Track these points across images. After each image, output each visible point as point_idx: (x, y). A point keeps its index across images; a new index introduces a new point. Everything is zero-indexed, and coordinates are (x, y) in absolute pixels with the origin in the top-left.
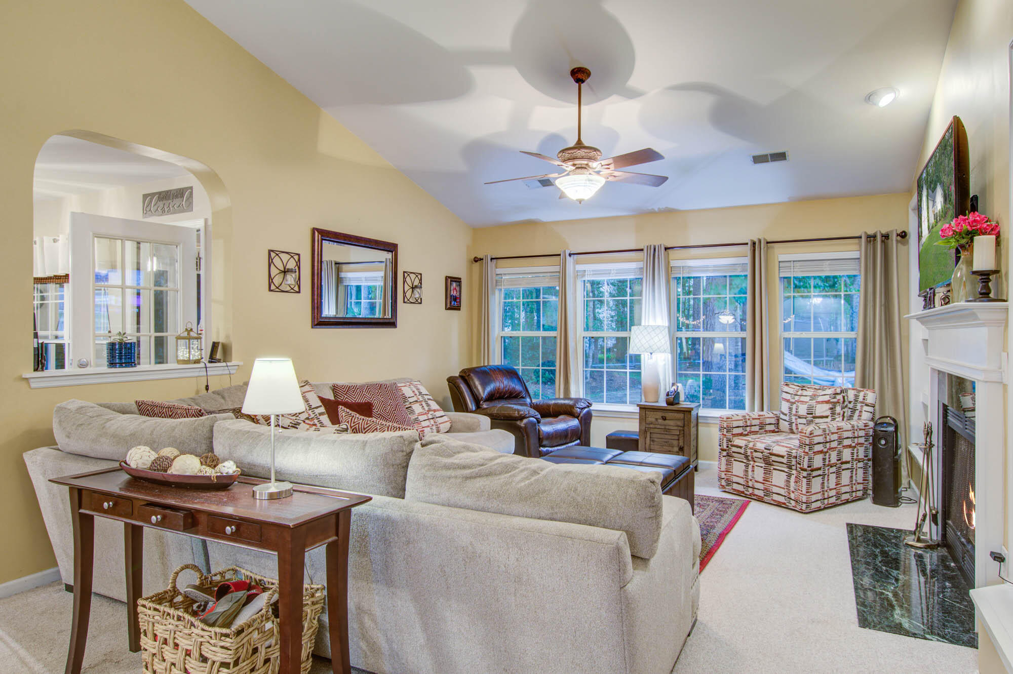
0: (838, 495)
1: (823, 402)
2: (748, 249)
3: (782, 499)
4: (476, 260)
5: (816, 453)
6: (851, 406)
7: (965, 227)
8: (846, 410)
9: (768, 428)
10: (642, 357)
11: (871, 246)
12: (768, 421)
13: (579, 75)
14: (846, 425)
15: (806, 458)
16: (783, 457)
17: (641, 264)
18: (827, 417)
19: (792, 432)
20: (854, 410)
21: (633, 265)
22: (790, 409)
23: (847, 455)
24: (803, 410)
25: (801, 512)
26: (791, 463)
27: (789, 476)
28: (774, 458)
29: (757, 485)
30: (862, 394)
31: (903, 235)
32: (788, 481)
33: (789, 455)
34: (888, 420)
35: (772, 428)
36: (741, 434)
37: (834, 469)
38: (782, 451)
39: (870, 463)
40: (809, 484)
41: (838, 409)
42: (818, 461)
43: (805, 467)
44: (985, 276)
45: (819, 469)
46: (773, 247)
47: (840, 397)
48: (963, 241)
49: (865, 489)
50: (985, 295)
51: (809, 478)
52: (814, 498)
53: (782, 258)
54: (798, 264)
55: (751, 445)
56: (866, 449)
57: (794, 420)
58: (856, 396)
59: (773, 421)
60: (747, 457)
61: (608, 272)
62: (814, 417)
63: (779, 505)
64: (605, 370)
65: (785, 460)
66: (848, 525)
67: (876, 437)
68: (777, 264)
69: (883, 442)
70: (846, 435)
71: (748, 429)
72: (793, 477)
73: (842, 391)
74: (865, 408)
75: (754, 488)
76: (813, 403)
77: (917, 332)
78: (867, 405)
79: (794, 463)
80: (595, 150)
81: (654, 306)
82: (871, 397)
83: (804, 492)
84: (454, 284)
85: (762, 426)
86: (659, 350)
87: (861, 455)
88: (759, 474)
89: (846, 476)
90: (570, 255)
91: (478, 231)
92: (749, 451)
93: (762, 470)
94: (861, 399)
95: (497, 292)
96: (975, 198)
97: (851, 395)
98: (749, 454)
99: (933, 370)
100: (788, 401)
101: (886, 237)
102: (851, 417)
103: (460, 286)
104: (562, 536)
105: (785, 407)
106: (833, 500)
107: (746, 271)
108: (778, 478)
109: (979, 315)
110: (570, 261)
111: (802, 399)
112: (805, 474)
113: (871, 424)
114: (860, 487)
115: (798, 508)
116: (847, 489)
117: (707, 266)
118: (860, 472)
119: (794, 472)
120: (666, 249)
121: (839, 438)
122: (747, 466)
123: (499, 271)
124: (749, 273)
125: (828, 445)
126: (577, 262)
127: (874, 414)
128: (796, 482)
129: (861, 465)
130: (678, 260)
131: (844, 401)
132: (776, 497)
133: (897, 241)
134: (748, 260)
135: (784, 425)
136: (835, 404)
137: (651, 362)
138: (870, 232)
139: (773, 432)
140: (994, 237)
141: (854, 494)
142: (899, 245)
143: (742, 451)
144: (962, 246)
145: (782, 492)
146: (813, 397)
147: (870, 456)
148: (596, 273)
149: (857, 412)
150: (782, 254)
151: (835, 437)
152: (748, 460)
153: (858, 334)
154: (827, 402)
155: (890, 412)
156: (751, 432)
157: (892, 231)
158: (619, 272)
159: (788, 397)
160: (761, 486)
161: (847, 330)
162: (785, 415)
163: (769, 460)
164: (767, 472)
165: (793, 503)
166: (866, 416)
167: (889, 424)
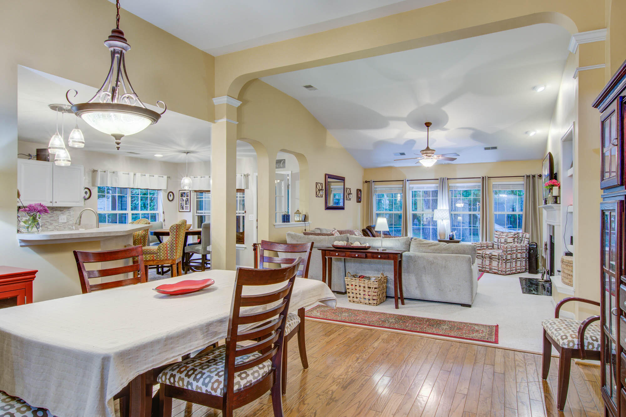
0: (516, 270)
1: (510, 237)
2: (481, 179)
3: (496, 271)
4: (366, 182)
5: (508, 254)
6: (520, 239)
7: (551, 184)
8: (519, 240)
9: (490, 248)
10: (438, 221)
11: (528, 180)
12: (490, 245)
13: (428, 125)
14: (519, 245)
15: (505, 256)
16: (496, 256)
17: (437, 185)
18: (512, 243)
19: (498, 248)
20: (521, 241)
21: (434, 185)
22: (498, 240)
23: (519, 256)
24: (503, 240)
25: (503, 275)
26: (499, 258)
27: (499, 262)
28: (493, 257)
29: (486, 267)
30: (524, 235)
31: (540, 176)
32: (498, 264)
33: (499, 255)
34: (534, 244)
35: (491, 247)
36: (480, 250)
37: (514, 260)
38: (496, 254)
39: (528, 259)
40: (506, 265)
41: (516, 240)
42: (509, 257)
43: (505, 259)
44: (556, 197)
45: (509, 260)
46: (490, 179)
47: (516, 235)
48: (551, 187)
49: (526, 269)
50: (556, 202)
51: (506, 263)
52: (508, 270)
53: (494, 183)
54: (500, 186)
55: (484, 253)
56: (526, 254)
57: (499, 244)
58: (523, 235)
59: (491, 245)
60: (483, 257)
61: (423, 188)
62: (507, 243)
63: (495, 273)
64: (421, 227)
65: (497, 257)
66: (520, 278)
67: (530, 249)
68: (492, 186)
69: (532, 251)
70: (519, 248)
71: (482, 247)
72: (500, 263)
73: (517, 233)
74: (526, 239)
75: (485, 268)
76: (507, 238)
77: (545, 212)
78: (526, 238)
79: (500, 258)
80: (434, 150)
81: (443, 202)
82: (528, 236)
83: (504, 268)
84: (360, 192)
85: (487, 247)
86: (446, 219)
87: (524, 256)
88: (487, 263)
89: (519, 263)
90: (407, 181)
91: (366, 170)
92: (483, 255)
93: (488, 261)
94: (524, 236)
95: (375, 195)
96: (556, 174)
97: (521, 236)
98: (483, 256)
99: (548, 224)
100: (497, 237)
101: (534, 176)
102: (521, 243)
103: (361, 193)
104: (456, 256)
105: (496, 240)
106: (514, 271)
107: (480, 188)
108: (495, 264)
109: (554, 208)
110: (407, 183)
111: (503, 236)
112: (504, 261)
113: (528, 245)
114: (524, 268)
115: (502, 274)
116: (519, 268)
117: (464, 186)
118: (524, 262)
119: (500, 261)
120: (448, 179)
121: (516, 249)
122: (483, 260)
123: (376, 186)
124: (481, 189)
125: (512, 252)
126: (410, 184)
127: (529, 241)
128: (501, 264)
129: (524, 259)
130: (452, 184)
131: (518, 237)
132: (494, 270)
133: (538, 178)
134: (481, 184)
135: (495, 246)
136: (515, 238)
137: (442, 223)
138: (528, 174)
139: (491, 249)
140: (558, 187)
141: (522, 270)
142: (539, 179)
143: (481, 255)
144: (551, 189)
145: (496, 268)
146: (507, 236)
147: (528, 257)
148: (418, 188)
149: (523, 241)
150: (494, 182)
151: (515, 249)
152: (483, 258)
153: (523, 213)
154: (512, 237)
155: (535, 241)
156: (483, 249)
157: (536, 174)
158: (427, 188)
159: (497, 236)
160: (488, 267)
161: (519, 211)
162: (496, 242)
163: (491, 258)
164: (490, 262)
165: (500, 272)
166: (526, 242)
167: (535, 245)
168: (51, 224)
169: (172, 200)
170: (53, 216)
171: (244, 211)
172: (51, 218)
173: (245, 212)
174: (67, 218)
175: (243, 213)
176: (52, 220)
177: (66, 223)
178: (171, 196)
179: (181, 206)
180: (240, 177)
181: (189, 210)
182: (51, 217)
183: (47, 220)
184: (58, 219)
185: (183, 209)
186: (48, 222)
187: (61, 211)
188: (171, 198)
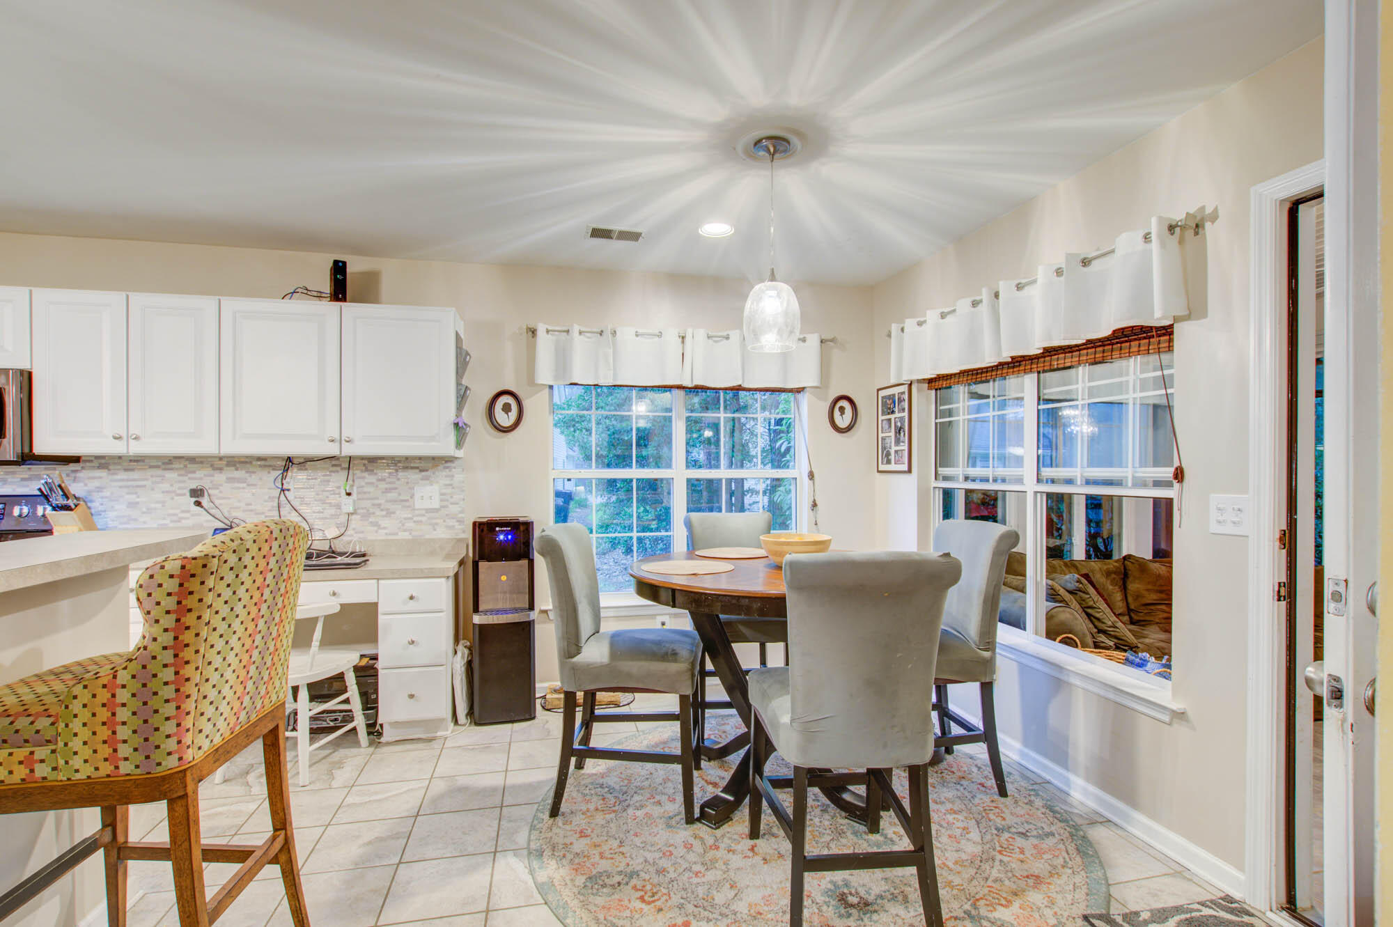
168: (389, 513)
169: (849, 428)
170: (396, 489)
171: (1172, 470)
172: (389, 495)
173: (1179, 475)
174: (442, 494)
175: (1168, 485)
176: (394, 501)
177: (436, 510)
178: (842, 409)
179: (884, 448)
180: (1140, 245)
181: (905, 467)
182: (387, 491)
183: (376, 502)
184: (412, 497)
185: (889, 462)
186: (379, 505)
187: (421, 471)
188: (843, 422)
